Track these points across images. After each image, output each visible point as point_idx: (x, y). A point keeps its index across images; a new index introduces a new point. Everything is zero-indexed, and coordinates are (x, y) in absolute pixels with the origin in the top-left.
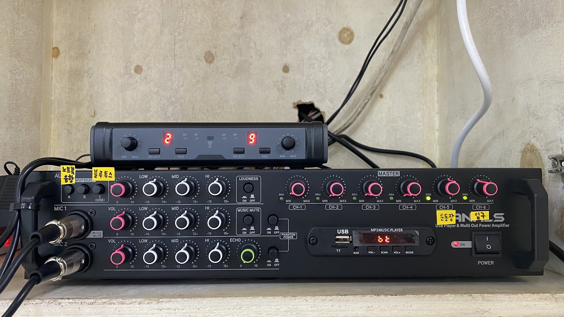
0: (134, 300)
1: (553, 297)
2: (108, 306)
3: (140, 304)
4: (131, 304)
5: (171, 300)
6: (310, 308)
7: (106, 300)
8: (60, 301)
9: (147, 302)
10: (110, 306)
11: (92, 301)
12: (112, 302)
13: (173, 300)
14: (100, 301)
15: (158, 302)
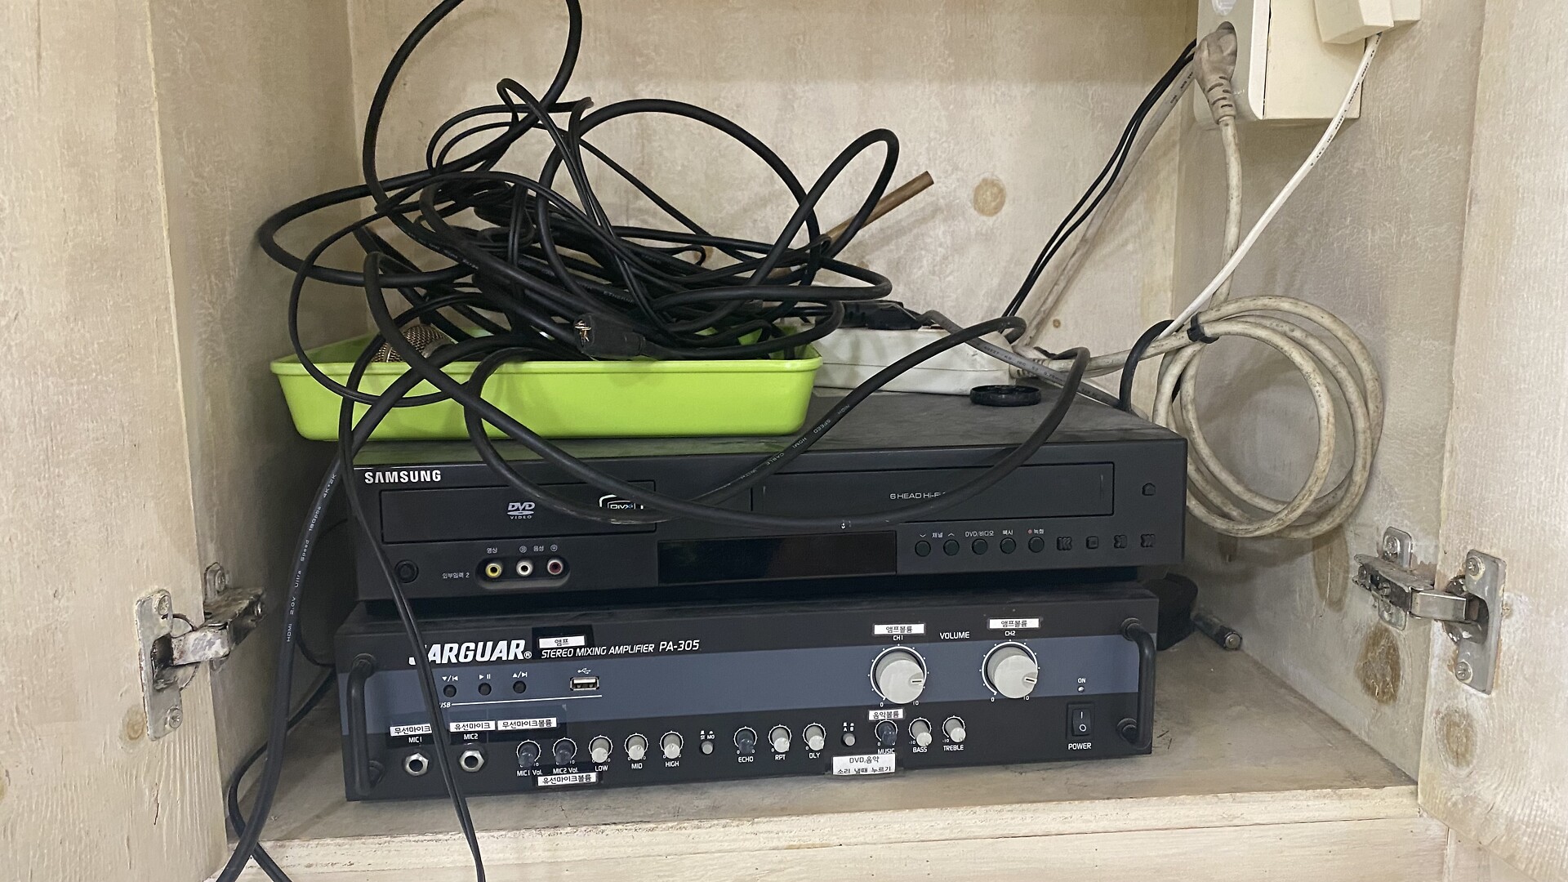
0: (716, 822)
1: (1335, 793)
2: (675, 832)
3: (724, 827)
4: (712, 828)
5: (772, 819)
6: (978, 823)
7: (673, 824)
8: (603, 827)
9: (736, 823)
10: (679, 831)
11: (652, 825)
12: (682, 825)
13: (775, 819)
14: (664, 826)
15: (752, 824)
